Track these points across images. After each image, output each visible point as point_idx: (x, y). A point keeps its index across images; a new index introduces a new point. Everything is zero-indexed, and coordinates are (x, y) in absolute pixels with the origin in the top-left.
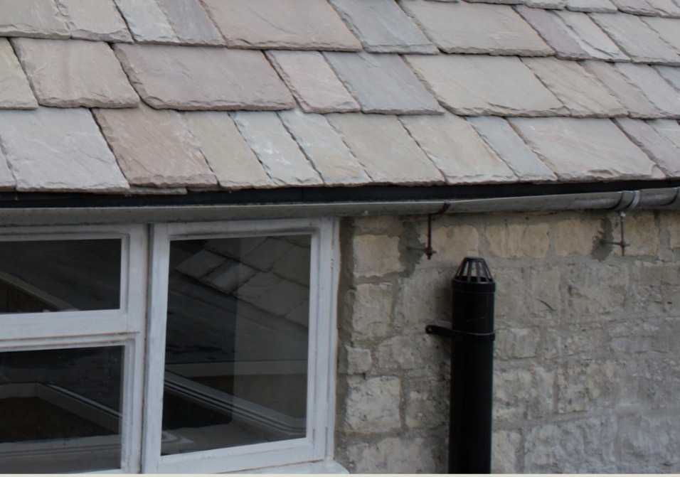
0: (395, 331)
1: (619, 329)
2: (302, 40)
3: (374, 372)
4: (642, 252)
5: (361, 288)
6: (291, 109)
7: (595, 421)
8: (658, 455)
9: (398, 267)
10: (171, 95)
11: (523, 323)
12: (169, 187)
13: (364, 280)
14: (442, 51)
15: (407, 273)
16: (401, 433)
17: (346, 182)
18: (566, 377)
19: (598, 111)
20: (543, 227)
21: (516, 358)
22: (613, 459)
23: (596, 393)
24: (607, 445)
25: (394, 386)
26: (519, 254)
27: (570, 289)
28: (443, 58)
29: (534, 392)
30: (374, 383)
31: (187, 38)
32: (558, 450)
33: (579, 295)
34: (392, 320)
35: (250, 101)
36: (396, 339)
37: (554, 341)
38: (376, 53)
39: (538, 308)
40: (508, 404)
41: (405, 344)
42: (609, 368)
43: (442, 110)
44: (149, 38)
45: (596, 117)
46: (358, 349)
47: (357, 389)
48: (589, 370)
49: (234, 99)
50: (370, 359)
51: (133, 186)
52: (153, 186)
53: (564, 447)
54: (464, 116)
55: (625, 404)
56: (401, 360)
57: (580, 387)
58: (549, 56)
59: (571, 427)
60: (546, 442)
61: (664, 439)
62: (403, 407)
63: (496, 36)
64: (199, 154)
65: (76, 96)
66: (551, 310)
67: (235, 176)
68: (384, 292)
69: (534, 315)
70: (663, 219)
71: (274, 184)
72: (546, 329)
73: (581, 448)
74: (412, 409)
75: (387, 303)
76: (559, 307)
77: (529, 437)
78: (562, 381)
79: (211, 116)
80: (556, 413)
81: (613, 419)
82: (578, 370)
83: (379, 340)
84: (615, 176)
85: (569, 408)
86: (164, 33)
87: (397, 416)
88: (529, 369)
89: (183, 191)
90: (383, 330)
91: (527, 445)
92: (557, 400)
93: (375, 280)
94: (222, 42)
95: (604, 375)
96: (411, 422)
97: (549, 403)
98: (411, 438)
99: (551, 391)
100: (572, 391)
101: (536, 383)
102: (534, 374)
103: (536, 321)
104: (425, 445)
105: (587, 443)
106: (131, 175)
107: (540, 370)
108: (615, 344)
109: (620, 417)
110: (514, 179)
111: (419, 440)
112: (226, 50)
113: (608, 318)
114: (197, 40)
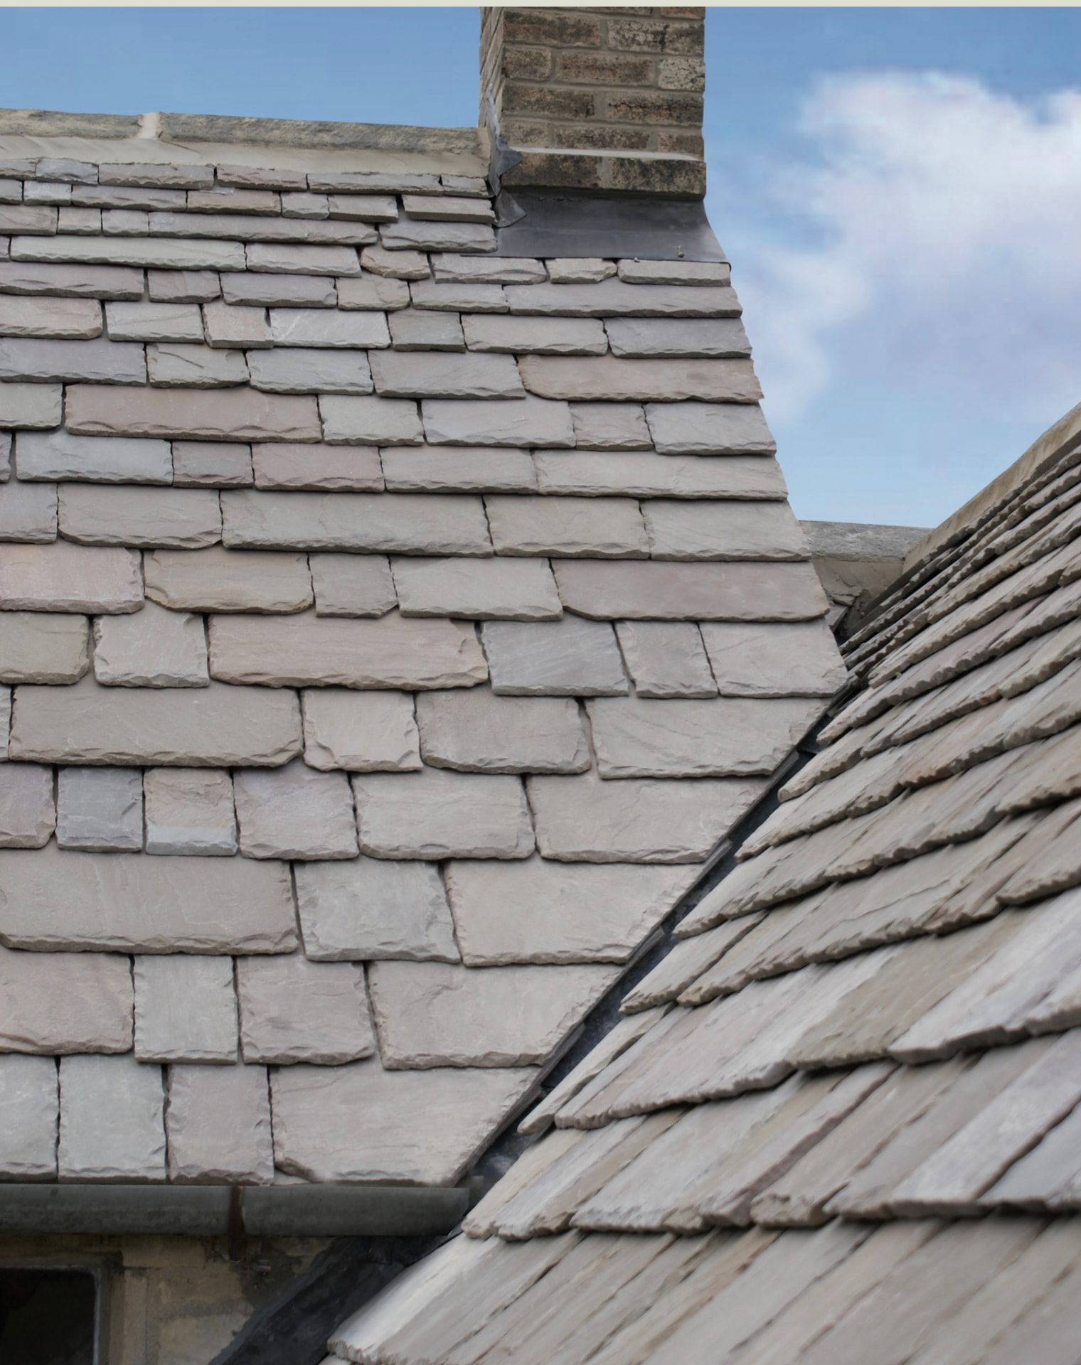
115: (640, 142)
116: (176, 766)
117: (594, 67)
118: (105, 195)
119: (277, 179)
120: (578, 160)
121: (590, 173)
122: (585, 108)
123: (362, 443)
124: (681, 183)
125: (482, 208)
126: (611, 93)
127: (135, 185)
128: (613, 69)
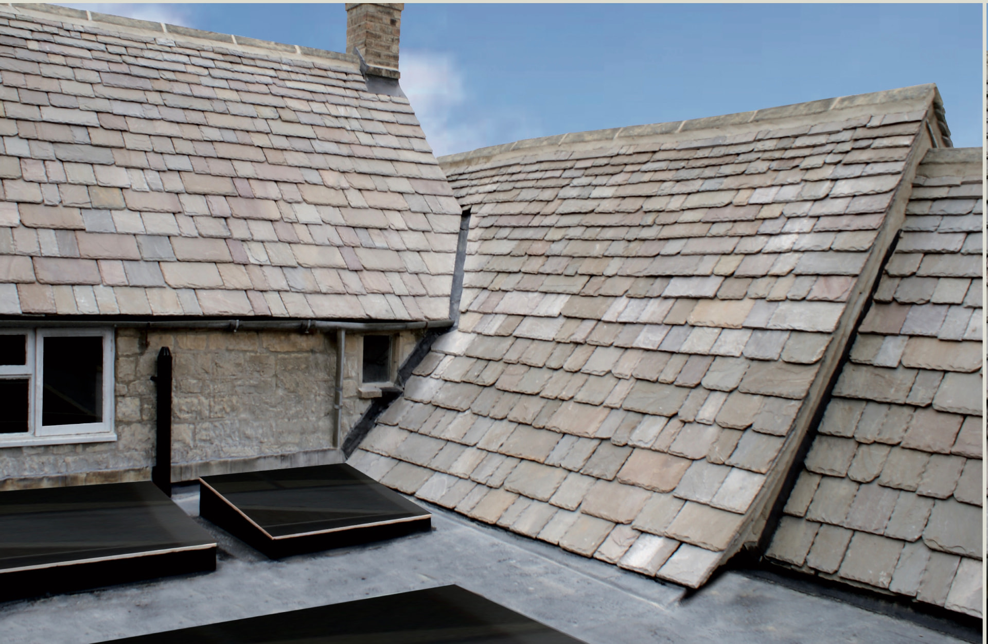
0: (137, 378)
1: (239, 382)
2: (114, 255)
3: (128, 395)
4: (250, 349)
5: (121, 359)
6: (98, 285)
7: (228, 422)
8: (257, 438)
9: (138, 351)
10: (50, 278)
11: (194, 377)
12: (37, 314)
13: (123, 356)
14: (178, 260)
15: (142, 354)
16: (140, 422)
17: (108, 313)
18: (215, 402)
19: (238, 287)
20: (203, 336)
21: (191, 393)
22: (237, 439)
23: (228, 410)
24: (234, 433)
25: (137, 401)
26: (192, 348)
27: (216, 364)
28: (178, 263)
29: (199, 408)
30: (128, 399)
31: (63, 255)
32: (212, 434)
33: (220, 367)
34: (136, 373)
35: (81, 281)
36: (137, 382)
37: (208, 386)
38: (147, 261)
39: (201, 371)
40: (188, 413)
41: (141, 384)
42: (234, 399)
43: (165, 285)
44: (47, 255)
45: (237, 289)
46: (121, 385)
47: (121, 402)
48: (224, 399)
49: (75, 280)
50: (126, 390)
51: (23, 313)
52: (30, 313)
53: (214, 432)
54: (175, 288)
55: (243, 416)
56: (140, 391)
57: (221, 407)
58: (230, 262)
59: (217, 424)
60: (205, 429)
61: (260, 431)
62: (141, 411)
63: (207, 253)
64: (53, 302)
65: (10, 278)
66: (207, 373)
67: (63, 310)
68: (132, 362)
69: (199, 374)
70: (261, 335)
71: (78, 313)
72: (204, 381)
73: (222, 433)
74: (146, 412)
75: (133, 366)
76: (210, 371)
77: (198, 427)
78: (212, 403)
79: (64, 286)
80: (210, 417)
81: (236, 421)
82: (220, 399)
83: (130, 382)
84: (230, 314)
85: (215, 416)
86: (54, 252)
87: (139, 414)
88: (197, 397)
89: (43, 315)
90: (132, 378)
91: (197, 430)
92: (210, 412)
93: (128, 356)
94: (78, 256)
95: (232, 402)
96: (145, 417)
97: (207, 413)
98: (146, 424)
99: (208, 408)
100: (217, 408)
101: (200, 403)
102: (199, 400)
103: (200, 377)
104: (152, 428)
105: (225, 431)
106: (23, 309)
107: (203, 399)
108: (237, 389)
109: (240, 421)
110: (183, 314)
111: (149, 426)
112: (80, 260)
113: (234, 377)
114: (68, 255)
115: (388, 65)
116: (372, 228)
117: (381, 46)
118: (297, 69)
119: (325, 67)
120: (379, 69)
121: (381, 72)
122: (379, 55)
123: (367, 146)
124: (396, 76)
125: (361, 78)
126: (384, 52)
127: (300, 67)
128: (384, 46)
